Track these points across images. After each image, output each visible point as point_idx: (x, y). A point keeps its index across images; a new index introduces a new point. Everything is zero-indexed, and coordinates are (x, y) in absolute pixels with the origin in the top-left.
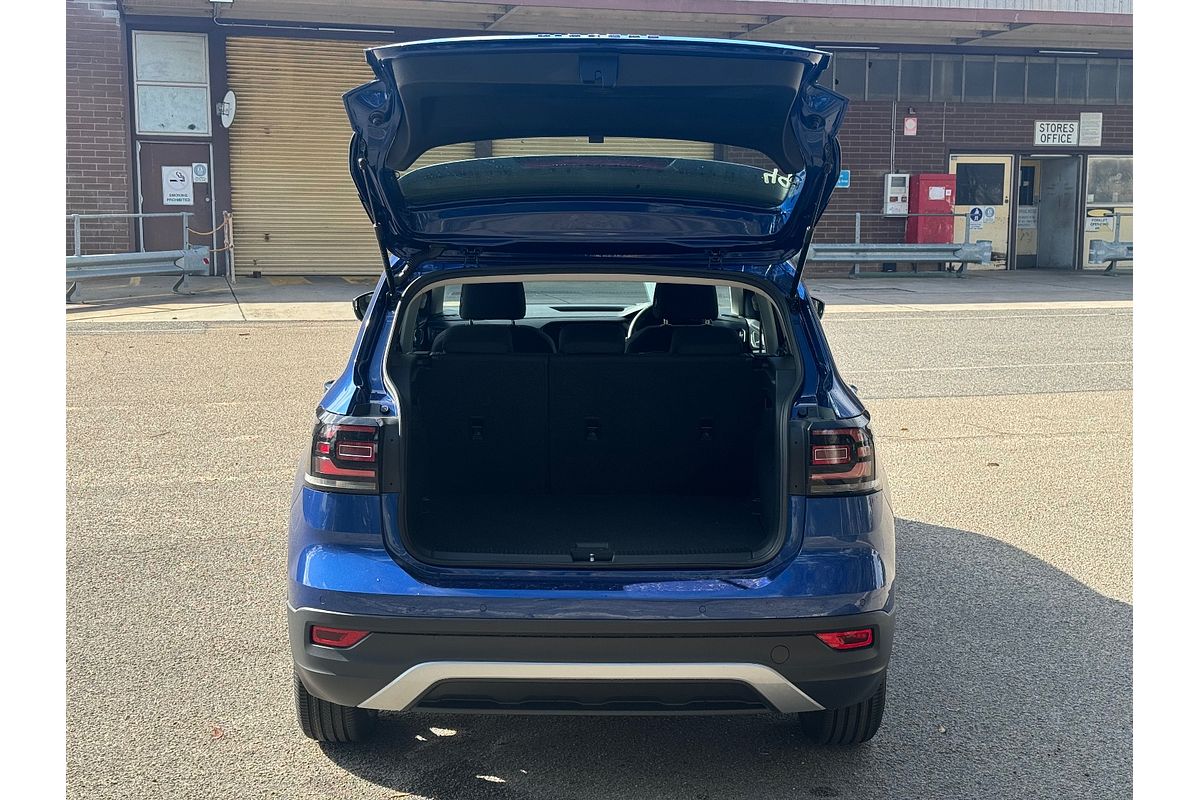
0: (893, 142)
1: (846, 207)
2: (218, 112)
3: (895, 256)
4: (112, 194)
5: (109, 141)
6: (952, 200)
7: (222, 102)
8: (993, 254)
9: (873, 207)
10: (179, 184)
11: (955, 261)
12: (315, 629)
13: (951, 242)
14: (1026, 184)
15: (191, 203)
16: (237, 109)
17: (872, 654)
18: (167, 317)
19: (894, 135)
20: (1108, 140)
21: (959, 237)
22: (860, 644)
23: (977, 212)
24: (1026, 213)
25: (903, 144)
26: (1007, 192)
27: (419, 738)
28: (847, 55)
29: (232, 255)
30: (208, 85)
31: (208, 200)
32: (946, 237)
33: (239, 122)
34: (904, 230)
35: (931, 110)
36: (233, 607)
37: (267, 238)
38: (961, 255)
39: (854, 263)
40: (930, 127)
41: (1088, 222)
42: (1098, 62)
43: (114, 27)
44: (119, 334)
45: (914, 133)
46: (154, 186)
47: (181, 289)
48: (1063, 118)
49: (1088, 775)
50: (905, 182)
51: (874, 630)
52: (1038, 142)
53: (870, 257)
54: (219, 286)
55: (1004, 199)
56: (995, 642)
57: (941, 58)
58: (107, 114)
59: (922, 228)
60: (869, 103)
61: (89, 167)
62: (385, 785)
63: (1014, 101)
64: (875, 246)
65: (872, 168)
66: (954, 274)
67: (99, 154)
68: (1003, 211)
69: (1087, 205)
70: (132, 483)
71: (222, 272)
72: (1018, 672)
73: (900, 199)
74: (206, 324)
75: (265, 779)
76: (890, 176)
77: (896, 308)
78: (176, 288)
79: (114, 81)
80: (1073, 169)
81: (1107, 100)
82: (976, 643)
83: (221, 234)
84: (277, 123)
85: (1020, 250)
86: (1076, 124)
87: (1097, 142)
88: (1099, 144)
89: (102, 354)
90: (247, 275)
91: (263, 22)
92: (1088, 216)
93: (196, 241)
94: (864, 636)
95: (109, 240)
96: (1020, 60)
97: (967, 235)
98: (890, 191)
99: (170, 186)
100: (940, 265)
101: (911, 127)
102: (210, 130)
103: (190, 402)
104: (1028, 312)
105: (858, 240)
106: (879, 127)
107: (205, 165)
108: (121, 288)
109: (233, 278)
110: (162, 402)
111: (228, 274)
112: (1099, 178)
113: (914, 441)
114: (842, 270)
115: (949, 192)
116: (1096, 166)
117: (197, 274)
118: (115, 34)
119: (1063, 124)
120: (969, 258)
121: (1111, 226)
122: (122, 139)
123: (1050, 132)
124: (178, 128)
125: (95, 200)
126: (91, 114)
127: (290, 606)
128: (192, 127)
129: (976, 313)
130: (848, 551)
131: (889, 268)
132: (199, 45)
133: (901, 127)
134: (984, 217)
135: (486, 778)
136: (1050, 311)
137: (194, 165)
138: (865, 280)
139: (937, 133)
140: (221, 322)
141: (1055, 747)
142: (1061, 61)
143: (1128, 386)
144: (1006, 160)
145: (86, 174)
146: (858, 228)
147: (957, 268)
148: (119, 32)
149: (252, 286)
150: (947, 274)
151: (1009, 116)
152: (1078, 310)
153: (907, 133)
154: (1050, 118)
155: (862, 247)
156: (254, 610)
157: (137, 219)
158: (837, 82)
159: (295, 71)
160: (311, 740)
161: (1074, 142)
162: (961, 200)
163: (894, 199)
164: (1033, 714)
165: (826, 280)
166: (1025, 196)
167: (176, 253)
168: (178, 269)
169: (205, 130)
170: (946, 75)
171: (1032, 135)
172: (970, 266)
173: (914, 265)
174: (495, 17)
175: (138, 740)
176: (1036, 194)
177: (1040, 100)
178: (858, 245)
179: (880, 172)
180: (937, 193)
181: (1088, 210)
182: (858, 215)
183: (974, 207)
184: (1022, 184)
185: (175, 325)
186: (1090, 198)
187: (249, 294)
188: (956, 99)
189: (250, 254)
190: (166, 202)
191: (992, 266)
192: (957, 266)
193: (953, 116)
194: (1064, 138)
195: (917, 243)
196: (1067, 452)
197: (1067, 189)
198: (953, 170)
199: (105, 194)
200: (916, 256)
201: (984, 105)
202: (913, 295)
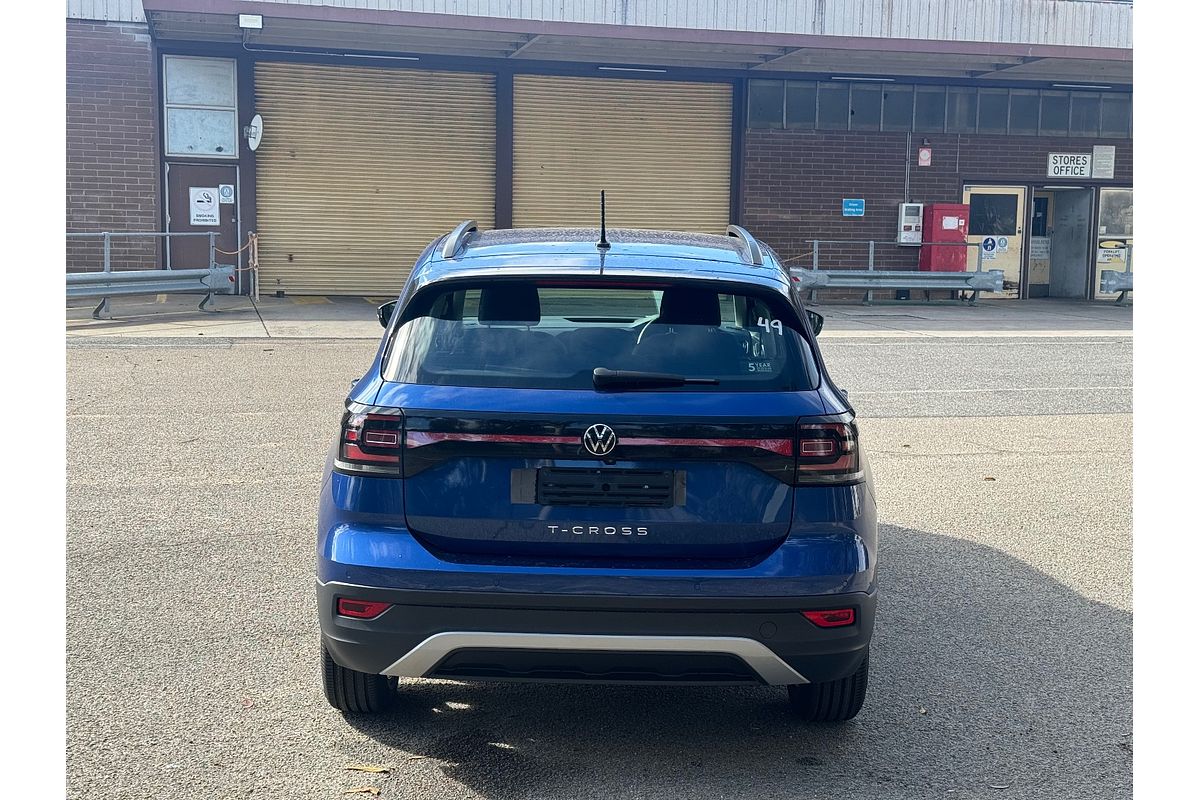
0: (908, 171)
1: (860, 235)
2: (245, 135)
3: (908, 284)
4: (140, 214)
5: (138, 162)
6: (965, 230)
7: (250, 126)
8: (1005, 283)
9: (887, 236)
10: (206, 205)
11: (967, 289)
12: (341, 601)
13: (964, 270)
14: (1039, 215)
15: (218, 223)
16: (263, 132)
17: (853, 632)
18: (194, 334)
19: (908, 166)
20: (1120, 173)
21: (971, 266)
22: (844, 623)
23: (990, 242)
24: (1039, 244)
25: (917, 175)
26: (1020, 223)
27: (435, 710)
28: (862, 87)
29: (257, 275)
30: (236, 109)
31: (233, 220)
32: (960, 265)
33: (266, 146)
34: (917, 258)
35: (945, 141)
36: (261, 594)
37: (291, 259)
38: (973, 283)
39: (868, 289)
40: (944, 158)
41: (1100, 253)
42: (1111, 96)
43: (146, 51)
44: (148, 348)
45: (928, 163)
46: (182, 207)
47: (207, 306)
48: (1076, 151)
49: (1056, 752)
50: (918, 211)
51: (856, 610)
52: (1051, 174)
53: (884, 284)
54: (244, 304)
55: (1017, 229)
56: (979, 636)
57: (957, 90)
58: (138, 136)
59: (935, 258)
60: (885, 133)
61: (119, 187)
62: (403, 749)
63: (1028, 133)
64: (888, 273)
65: (887, 197)
66: (966, 301)
67: (128, 174)
68: (1016, 241)
69: (1099, 237)
70: (163, 484)
71: (246, 292)
72: (997, 663)
73: (913, 229)
74: (232, 340)
75: (292, 742)
76: (904, 205)
77: (907, 334)
78: (201, 306)
79: (143, 104)
80: (1086, 200)
81: (1120, 133)
82: (961, 637)
83: (246, 254)
84: (302, 147)
85: (1033, 279)
86: (1089, 157)
87: (1110, 175)
88: (1112, 177)
89: (132, 366)
90: (271, 296)
91: (291, 48)
92: (1100, 247)
93: (223, 260)
94: (847, 615)
95: (137, 258)
96: (1034, 93)
97: (980, 265)
98: (904, 220)
99: (197, 207)
100: (953, 293)
101: (925, 158)
102: (237, 152)
103: (218, 411)
104: (1035, 339)
105: (871, 268)
106: (894, 157)
107: (232, 187)
108: (148, 305)
109: (257, 297)
110: (190, 411)
111: (252, 293)
112: (1110, 209)
113: (915, 456)
114: (855, 296)
115: (962, 222)
116: (1109, 198)
117: (222, 292)
118: (146, 58)
119: (1075, 156)
120: (981, 286)
121: (1123, 257)
122: (152, 162)
123: (1063, 164)
124: (205, 150)
125: (124, 220)
126: (121, 135)
127: (319, 581)
128: (219, 149)
129: (986, 340)
130: (833, 537)
131: (902, 296)
132: (228, 71)
133: (916, 156)
134: (997, 247)
135: (497, 745)
136: (1058, 339)
137: (221, 186)
138: (878, 307)
139: (950, 164)
140: (245, 338)
141: (1027, 727)
142: (1074, 94)
143: (1128, 410)
144: (1019, 191)
145: (115, 194)
146: (871, 256)
147: (969, 297)
148: (150, 56)
149: (276, 305)
150: (959, 302)
151: (1023, 148)
152: (1087, 339)
153: (921, 163)
154: (1064, 151)
155: (876, 274)
156: (281, 598)
157: (164, 238)
158: (853, 113)
159: (321, 96)
160: (335, 710)
161: (1087, 174)
162: (974, 230)
163: (908, 229)
164: (1009, 699)
165: (840, 306)
166: (1038, 227)
167: (203, 271)
168: (204, 287)
169: (232, 152)
170: (961, 107)
171: (1046, 167)
172: (982, 294)
173: (927, 293)
174: (518, 46)
175: (175, 707)
176: (1049, 225)
177: (1054, 133)
178: (871, 272)
179: (894, 202)
180: (950, 223)
181: (1101, 241)
182: (872, 242)
183: (987, 237)
184: (1035, 215)
185: (201, 341)
186: (1103, 229)
187: (272, 312)
188: (970, 131)
189: (273, 273)
190: (192, 222)
191: (1004, 294)
192: (969, 294)
193: (968, 147)
194: (1077, 171)
195: (930, 270)
196: (1063, 469)
197: (1080, 220)
198: (966, 200)
199: (135, 213)
200: (930, 284)
201: (997, 136)
202: (924, 322)
